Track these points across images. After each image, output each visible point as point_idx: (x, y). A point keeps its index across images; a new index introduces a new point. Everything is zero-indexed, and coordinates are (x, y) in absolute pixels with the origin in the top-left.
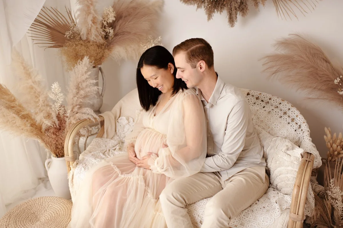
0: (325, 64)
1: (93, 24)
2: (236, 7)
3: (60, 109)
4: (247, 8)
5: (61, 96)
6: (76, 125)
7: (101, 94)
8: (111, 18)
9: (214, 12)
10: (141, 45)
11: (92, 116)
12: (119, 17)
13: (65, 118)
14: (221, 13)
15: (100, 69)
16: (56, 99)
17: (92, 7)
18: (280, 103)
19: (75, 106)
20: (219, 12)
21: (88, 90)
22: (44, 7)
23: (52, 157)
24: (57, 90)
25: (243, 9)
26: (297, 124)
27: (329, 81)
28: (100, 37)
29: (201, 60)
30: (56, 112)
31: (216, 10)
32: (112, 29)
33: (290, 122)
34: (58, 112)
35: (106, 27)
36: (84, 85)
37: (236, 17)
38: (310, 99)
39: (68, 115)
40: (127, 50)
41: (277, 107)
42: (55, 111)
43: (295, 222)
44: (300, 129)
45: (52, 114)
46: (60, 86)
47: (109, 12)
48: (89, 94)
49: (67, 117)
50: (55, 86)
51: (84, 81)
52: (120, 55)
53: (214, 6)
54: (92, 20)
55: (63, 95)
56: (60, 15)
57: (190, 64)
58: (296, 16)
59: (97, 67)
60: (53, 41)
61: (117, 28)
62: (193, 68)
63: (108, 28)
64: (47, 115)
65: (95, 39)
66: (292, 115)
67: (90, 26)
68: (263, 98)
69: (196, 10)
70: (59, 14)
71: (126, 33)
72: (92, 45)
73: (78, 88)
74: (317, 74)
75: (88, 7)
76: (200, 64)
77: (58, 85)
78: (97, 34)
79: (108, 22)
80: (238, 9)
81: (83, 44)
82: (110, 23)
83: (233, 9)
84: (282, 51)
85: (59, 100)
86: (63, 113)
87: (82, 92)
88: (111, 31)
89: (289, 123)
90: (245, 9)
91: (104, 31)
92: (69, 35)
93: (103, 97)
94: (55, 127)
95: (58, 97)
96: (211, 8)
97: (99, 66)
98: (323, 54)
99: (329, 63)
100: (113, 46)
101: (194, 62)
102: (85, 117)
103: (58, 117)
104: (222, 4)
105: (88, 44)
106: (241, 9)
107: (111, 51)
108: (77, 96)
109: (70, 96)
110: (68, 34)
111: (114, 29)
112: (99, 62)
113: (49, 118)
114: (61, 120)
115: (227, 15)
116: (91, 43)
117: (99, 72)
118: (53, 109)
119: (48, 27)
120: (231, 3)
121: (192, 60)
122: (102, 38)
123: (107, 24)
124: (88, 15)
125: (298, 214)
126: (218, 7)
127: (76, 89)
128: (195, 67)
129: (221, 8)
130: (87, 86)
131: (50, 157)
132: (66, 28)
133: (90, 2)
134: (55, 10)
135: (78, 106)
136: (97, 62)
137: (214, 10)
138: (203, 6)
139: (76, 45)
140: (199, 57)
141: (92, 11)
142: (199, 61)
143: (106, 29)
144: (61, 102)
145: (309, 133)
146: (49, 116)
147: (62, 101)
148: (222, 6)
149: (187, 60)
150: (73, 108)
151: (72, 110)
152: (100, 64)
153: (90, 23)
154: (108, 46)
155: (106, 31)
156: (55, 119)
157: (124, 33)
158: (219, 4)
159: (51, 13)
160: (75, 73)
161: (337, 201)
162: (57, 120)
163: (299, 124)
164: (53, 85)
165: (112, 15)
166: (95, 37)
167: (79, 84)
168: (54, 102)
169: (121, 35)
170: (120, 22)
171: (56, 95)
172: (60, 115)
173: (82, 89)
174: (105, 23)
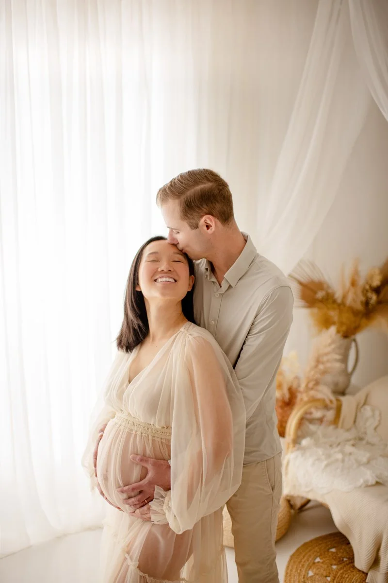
1: (351, 287)
3: (294, 382)
6: (306, 403)
8: (376, 282)
13: (297, 392)
15: (355, 340)
19: (311, 380)
21: (329, 365)
28: (359, 303)
29: (207, 214)
30: (289, 383)
32: (376, 294)
34: (291, 383)
35: (369, 292)
36: (325, 359)
39: (301, 390)
47: (374, 275)
48: (330, 370)
49: (300, 392)
51: (326, 354)
54: (350, 282)
57: (187, 223)
59: (351, 337)
61: (382, 295)
62: (193, 229)
63: (371, 293)
65: (352, 304)
73: (318, 361)
76: (205, 220)
78: (355, 299)
79: (372, 285)
82: (374, 287)
86: (296, 387)
87: (321, 367)
88: (374, 298)
91: (365, 296)
97: (353, 337)
101: (193, 219)
102: (319, 396)
108: (315, 370)
111: (378, 294)
114: (293, 394)
121: (189, 215)
123: (370, 287)
127: (316, 361)
128: (195, 226)
130: (328, 361)
135: (314, 382)
140: (201, 209)
142: (202, 216)
149: (181, 216)
150: (308, 383)
151: (307, 385)
152: (355, 334)
153: (348, 285)
154: (367, 315)
155: (368, 296)
165: (377, 278)
166: (352, 302)
167: (319, 357)
169: (385, 303)
173: (323, 363)
174: (367, 287)
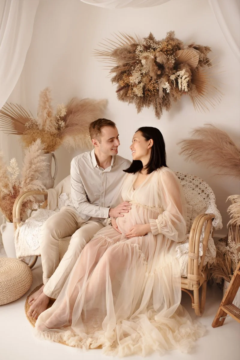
0: (229, 146)
1: (48, 117)
2: (161, 103)
3: (16, 182)
4: (169, 104)
5: (17, 170)
7: (54, 177)
8: (63, 113)
9: (143, 106)
10: (87, 135)
11: (41, 187)
12: (70, 112)
13: (19, 188)
14: (149, 107)
15: (53, 156)
16: (13, 172)
17: (47, 103)
18: (194, 179)
19: (28, 178)
20: (147, 107)
21: (38, 164)
22: (11, 104)
23: (7, 222)
24: (14, 164)
25: (166, 104)
26: (205, 194)
27: (232, 159)
28: (54, 128)
30: (12, 184)
31: (144, 105)
32: (64, 122)
33: (200, 192)
34: (14, 183)
35: (59, 120)
36: (36, 160)
37: (161, 111)
38: (218, 175)
39: (22, 186)
40: (75, 139)
41: (191, 182)
42: (11, 182)
43: (193, 260)
44: (208, 198)
45: (9, 185)
46: (17, 161)
47: (61, 108)
48: (39, 169)
49: (21, 188)
50: (13, 160)
51: (36, 158)
52: (69, 143)
53: (143, 102)
54: (47, 113)
55: (19, 169)
56: (24, 110)
58: (208, 109)
59: (51, 153)
60: (16, 129)
61: (68, 121)
63: (60, 121)
64: (5, 185)
65: (49, 129)
66: (202, 187)
67: (45, 118)
68: (180, 175)
69: (128, 105)
70: (22, 109)
71: (74, 125)
72: (46, 134)
73: (31, 163)
74: (222, 153)
75: (45, 103)
77: (15, 160)
78: (51, 125)
79: (61, 116)
80: (162, 104)
81: (39, 132)
82: (62, 117)
83: (157, 104)
84: (197, 137)
85: (15, 173)
86: (18, 185)
87: (34, 167)
88: (62, 123)
89: (199, 194)
90: (168, 104)
91: (57, 123)
92: (29, 125)
93: (54, 180)
94: (11, 195)
95: (14, 170)
96: (140, 103)
97: (52, 152)
98: (229, 138)
99: (234, 145)
100: (64, 136)
102: (35, 187)
103: (14, 188)
104: (149, 100)
105: (44, 133)
106: (165, 104)
107: (62, 140)
108: (30, 170)
109: (24, 169)
110: (27, 124)
111: (65, 122)
112: (52, 149)
113: (6, 188)
114: (16, 191)
115: (153, 109)
116: (46, 132)
117: (52, 158)
118: (10, 181)
119: (12, 118)
120: (156, 99)
122: (56, 129)
123: (60, 117)
124: (44, 109)
125: (194, 253)
126: (146, 102)
127: (30, 164)
129: (149, 103)
130: (37, 162)
131: (5, 223)
132: (27, 119)
133: (46, 99)
134: (20, 106)
135: (30, 178)
136: (50, 148)
137: (143, 105)
138: (134, 102)
139: (34, 133)
141: (48, 106)
143: (59, 122)
144: (17, 176)
145: (215, 200)
146: (6, 186)
147: (18, 174)
148: (150, 102)
150: (26, 180)
151: (25, 182)
152: (54, 151)
153: (45, 115)
154: (59, 136)
155: (59, 123)
156: (11, 189)
157: (73, 125)
158: (147, 100)
159: (16, 109)
160: (29, 151)
161: (234, 255)
162: (12, 189)
163: (207, 194)
164: (11, 160)
165: (64, 111)
166: (49, 128)
167: (31, 160)
168: (12, 174)
169: (71, 126)
170: (71, 116)
171: (13, 169)
172: (15, 186)
173: (34, 164)
174: (58, 117)
